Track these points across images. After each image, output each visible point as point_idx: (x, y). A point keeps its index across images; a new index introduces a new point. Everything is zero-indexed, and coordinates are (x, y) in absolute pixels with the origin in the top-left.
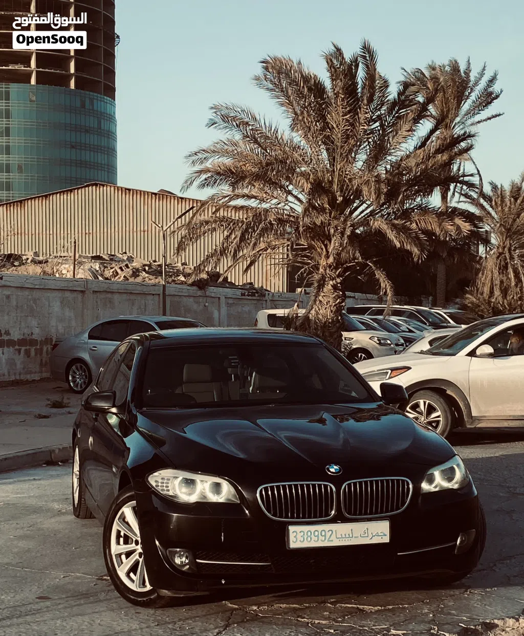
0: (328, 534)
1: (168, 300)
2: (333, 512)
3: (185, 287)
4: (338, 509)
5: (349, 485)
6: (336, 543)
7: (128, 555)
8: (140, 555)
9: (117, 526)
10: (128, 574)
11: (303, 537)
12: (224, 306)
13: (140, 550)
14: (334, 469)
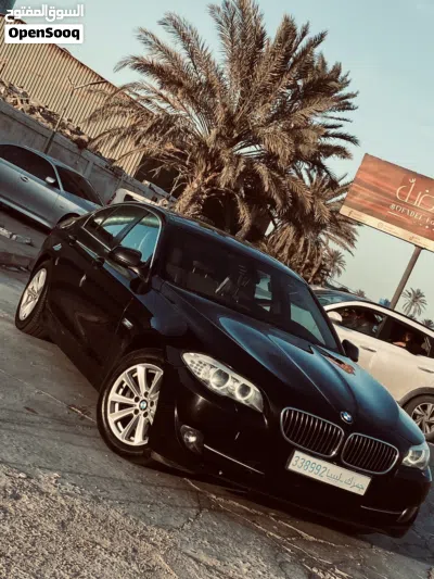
0: (322, 470)
1: (53, 144)
2: (334, 453)
3: (69, 141)
4: (339, 452)
5: (355, 436)
6: (324, 479)
7: (123, 406)
8: (136, 411)
9: (123, 377)
10: (116, 423)
11: (302, 463)
12: (89, 169)
13: (138, 408)
14: (347, 417)
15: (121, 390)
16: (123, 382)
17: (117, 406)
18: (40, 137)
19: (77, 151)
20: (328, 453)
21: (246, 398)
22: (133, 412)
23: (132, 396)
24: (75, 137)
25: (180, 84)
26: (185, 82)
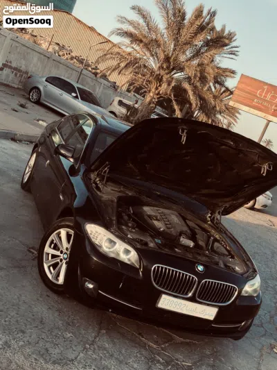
0: (183, 306)
1: (82, 76)
2: (190, 294)
3: (90, 73)
4: (194, 294)
5: (206, 282)
6: (184, 312)
7: (54, 256)
8: (61, 260)
9: (53, 237)
10: (49, 267)
11: (168, 302)
12: (102, 87)
13: (62, 257)
14: (200, 268)
15: (53, 245)
16: (53, 241)
17: (50, 255)
18: (74, 72)
19: (95, 78)
20: (187, 294)
21: (128, 257)
22: (59, 261)
23: (58, 250)
24: (94, 71)
25: (141, 41)
26: (144, 40)
